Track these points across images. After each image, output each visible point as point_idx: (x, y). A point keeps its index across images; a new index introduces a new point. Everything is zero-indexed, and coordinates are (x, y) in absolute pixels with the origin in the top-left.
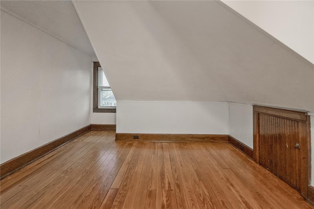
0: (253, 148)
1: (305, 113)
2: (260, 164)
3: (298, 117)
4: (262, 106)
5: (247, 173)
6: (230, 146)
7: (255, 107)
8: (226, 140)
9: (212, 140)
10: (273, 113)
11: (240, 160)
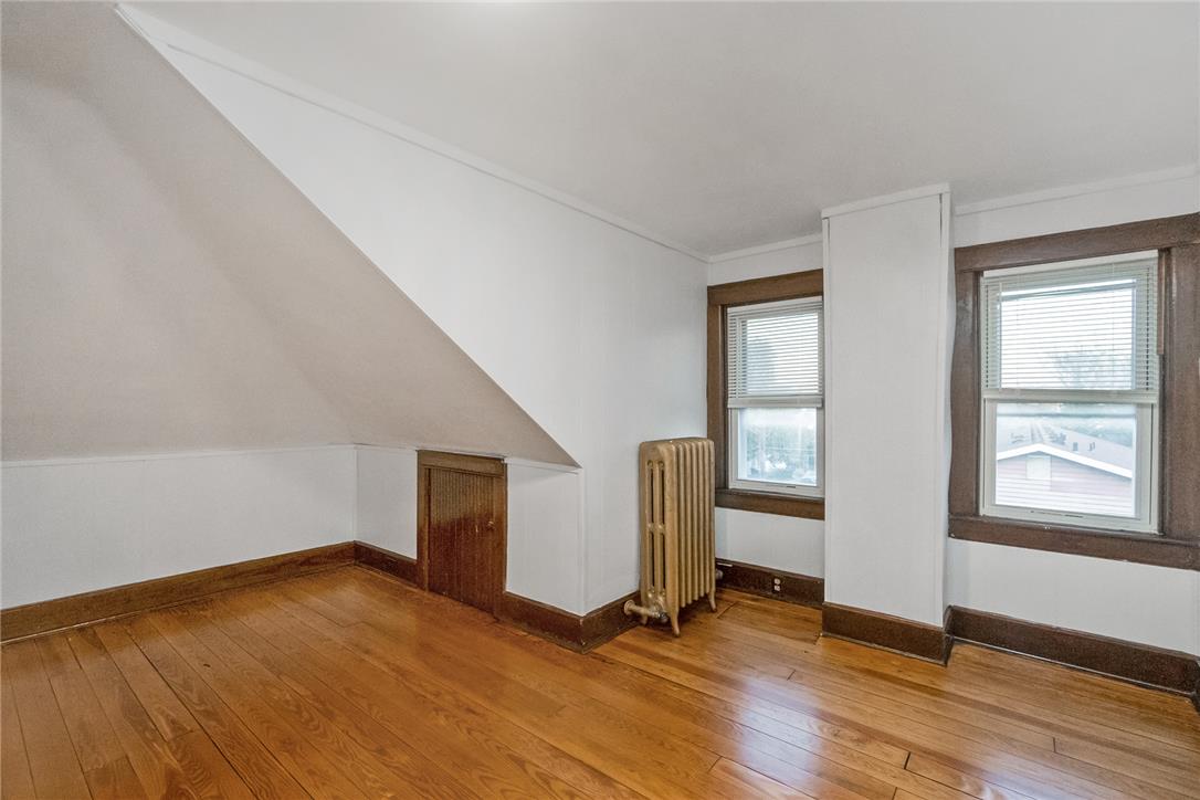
0: (415, 558)
1: (499, 460)
2: (432, 590)
3: (490, 468)
4: (438, 452)
5: (402, 618)
6: (363, 572)
7: (422, 454)
8: (348, 557)
9: (305, 568)
10: (455, 465)
11: (387, 595)
